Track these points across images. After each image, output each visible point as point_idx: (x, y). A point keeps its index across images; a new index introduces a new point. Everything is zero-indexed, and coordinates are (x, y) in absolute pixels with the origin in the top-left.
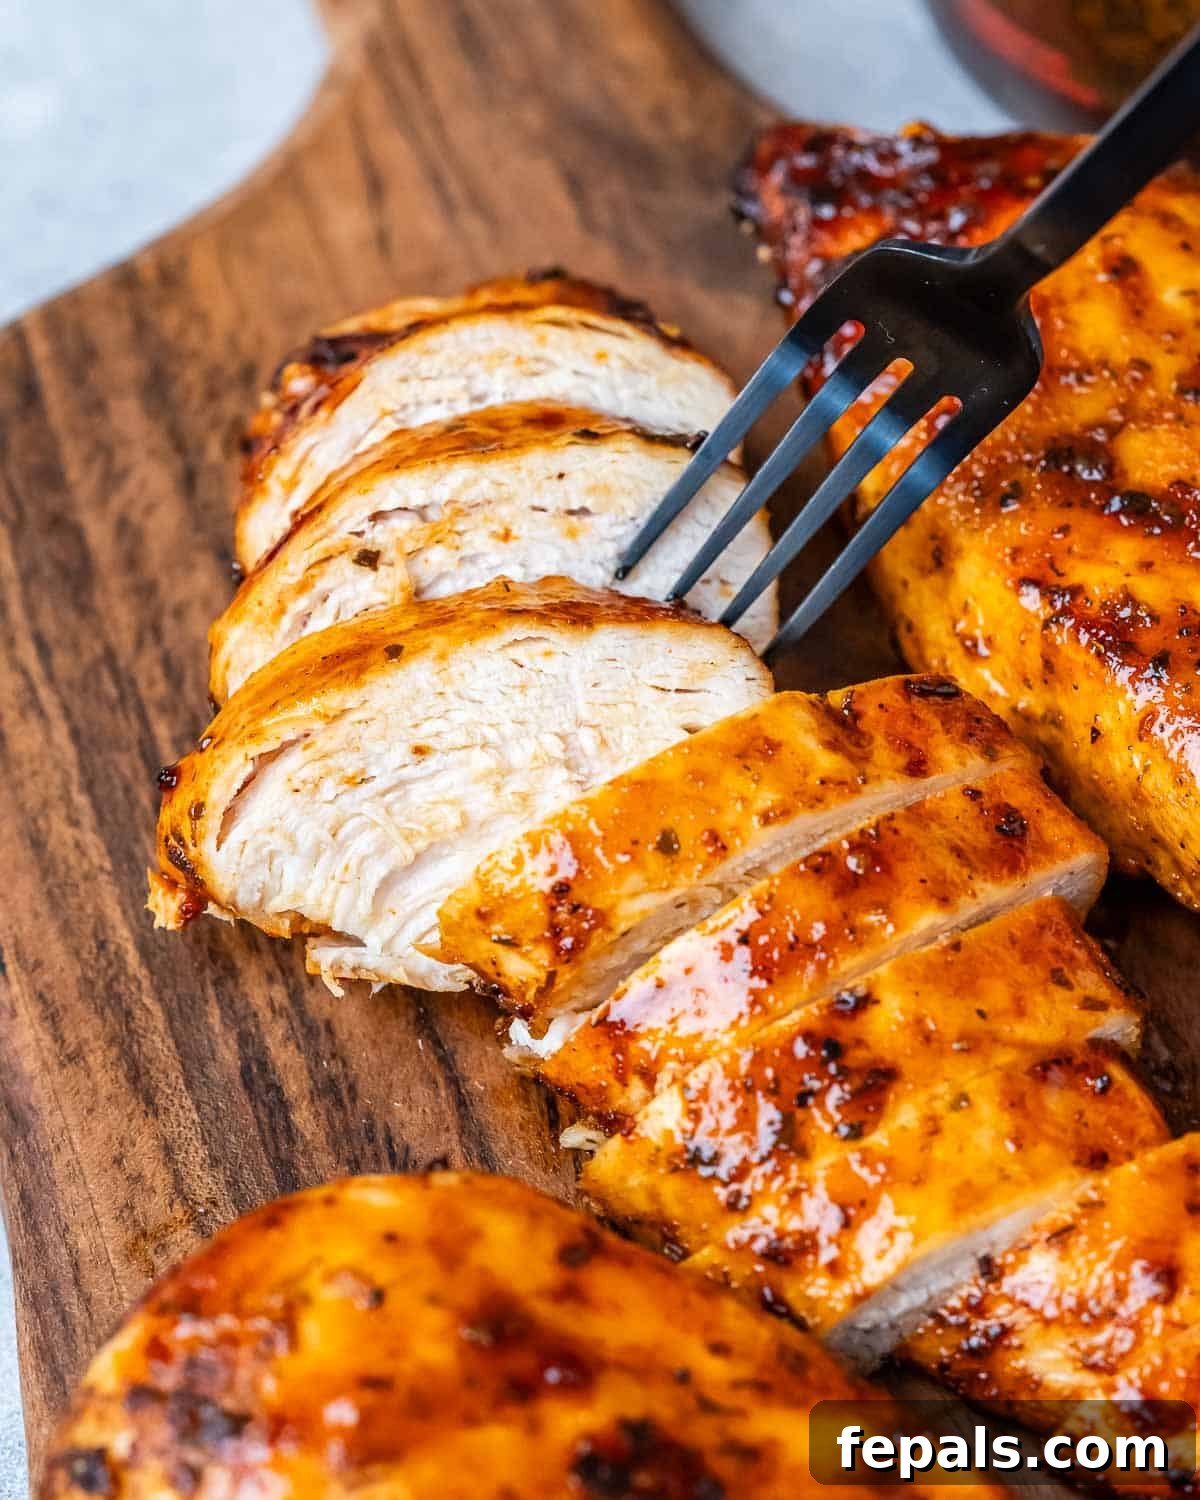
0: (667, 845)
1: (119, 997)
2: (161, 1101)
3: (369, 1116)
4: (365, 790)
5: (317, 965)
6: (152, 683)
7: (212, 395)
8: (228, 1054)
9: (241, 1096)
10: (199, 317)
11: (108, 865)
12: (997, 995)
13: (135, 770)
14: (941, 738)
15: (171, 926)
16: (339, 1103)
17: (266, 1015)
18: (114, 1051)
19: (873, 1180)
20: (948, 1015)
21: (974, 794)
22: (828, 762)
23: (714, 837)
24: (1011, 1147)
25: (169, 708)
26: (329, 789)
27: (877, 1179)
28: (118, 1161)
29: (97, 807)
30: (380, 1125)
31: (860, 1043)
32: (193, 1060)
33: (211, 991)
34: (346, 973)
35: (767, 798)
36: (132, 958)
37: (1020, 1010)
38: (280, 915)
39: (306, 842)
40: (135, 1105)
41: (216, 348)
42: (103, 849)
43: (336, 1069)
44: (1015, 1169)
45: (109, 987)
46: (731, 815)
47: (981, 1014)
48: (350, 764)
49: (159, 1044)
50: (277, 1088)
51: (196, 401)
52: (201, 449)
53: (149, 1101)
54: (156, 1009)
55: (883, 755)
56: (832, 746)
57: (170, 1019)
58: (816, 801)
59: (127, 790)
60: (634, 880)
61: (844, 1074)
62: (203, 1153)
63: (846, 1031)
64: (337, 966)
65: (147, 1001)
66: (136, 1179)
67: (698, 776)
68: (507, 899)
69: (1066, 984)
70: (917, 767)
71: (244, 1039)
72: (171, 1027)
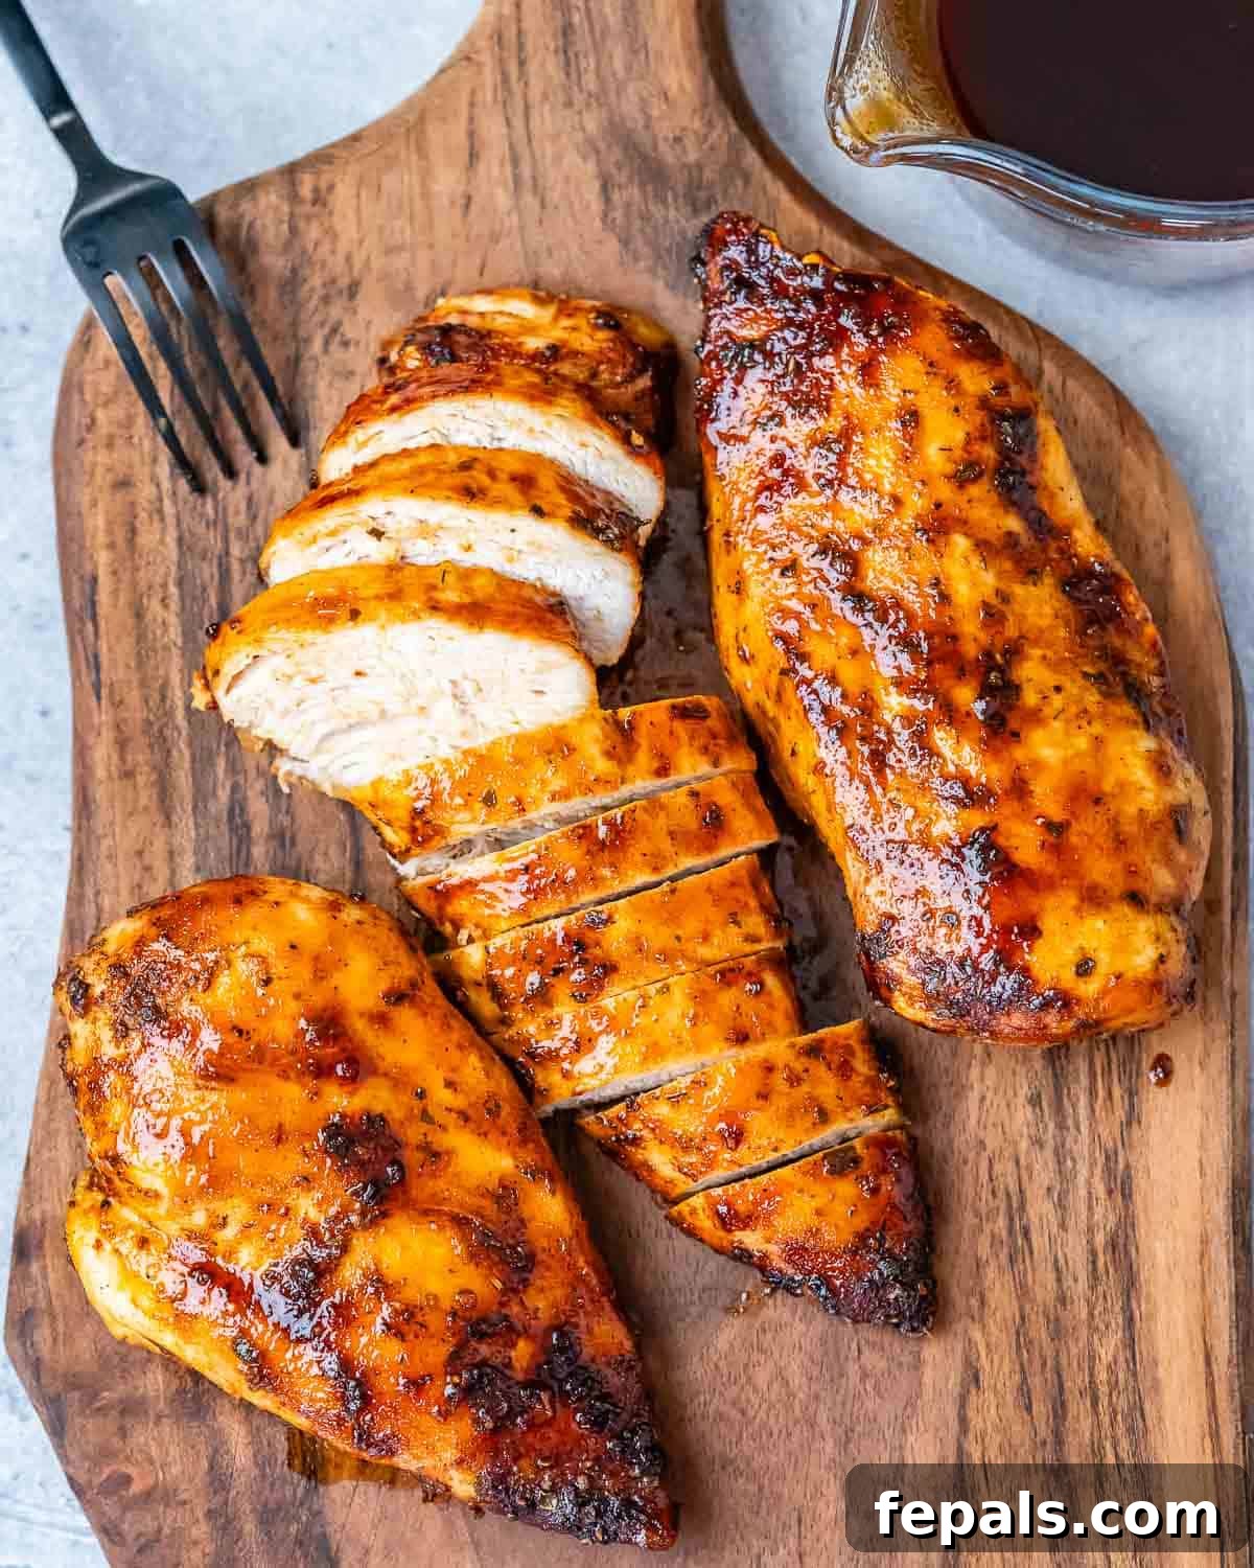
0: (489, 800)
1: (165, 740)
2: (175, 818)
3: (299, 861)
4: (320, 686)
5: (277, 769)
6: (237, 513)
7: (326, 300)
8: (224, 795)
9: (225, 828)
10: (332, 234)
11: (179, 642)
12: (691, 926)
13: (212, 576)
14: (685, 750)
15: (202, 708)
16: (283, 845)
17: (252, 773)
18: (154, 777)
19: (597, 1029)
20: (658, 936)
21: (694, 794)
22: (603, 766)
23: (519, 801)
24: (688, 1024)
25: (243, 535)
26: (298, 682)
27: (601, 1028)
28: (140, 853)
29: (182, 598)
30: (303, 869)
31: (598, 944)
32: (201, 796)
33: (223, 749)
34: (294, 780)
35: (557, 783)
36: (180, 714)
37: (706, 938)
38: (259, 739)
39: (279, 706)
40: (160, 819)
41: (337, 264)
42: (179, 629)
43: (286, 821)
44: (686, 1037)
45: (161, 731)
46: (533, 791)
47: (678, 938)
48: (314, 672)
49: (183, 779)
50: (247, 826)
51: (314, 302)
52: (308, 341)
53: (168, 818)
54: (187, 753)
55: (644, 759)
56: (609, 754)
57: (193, 760)
58: (588, 790)
59: (204, 590)
60: (464, 816)
61: (583, 962)
62: (192, 860)
63: (590, 936)
64: (289, 773)
65: (182, 746)
66: (147, 869)
67: (518, 760)
68: (385, 803)
69: (736, 923)
70: (662, 771)
71: (235, 788)
72: (193, 768)
